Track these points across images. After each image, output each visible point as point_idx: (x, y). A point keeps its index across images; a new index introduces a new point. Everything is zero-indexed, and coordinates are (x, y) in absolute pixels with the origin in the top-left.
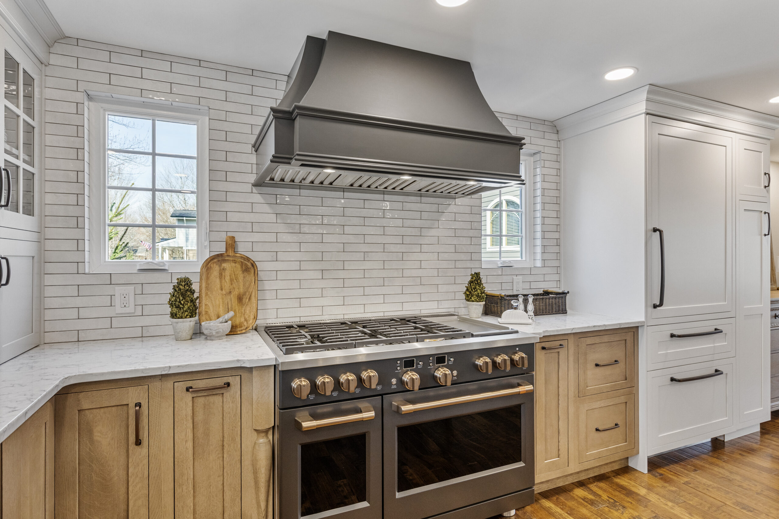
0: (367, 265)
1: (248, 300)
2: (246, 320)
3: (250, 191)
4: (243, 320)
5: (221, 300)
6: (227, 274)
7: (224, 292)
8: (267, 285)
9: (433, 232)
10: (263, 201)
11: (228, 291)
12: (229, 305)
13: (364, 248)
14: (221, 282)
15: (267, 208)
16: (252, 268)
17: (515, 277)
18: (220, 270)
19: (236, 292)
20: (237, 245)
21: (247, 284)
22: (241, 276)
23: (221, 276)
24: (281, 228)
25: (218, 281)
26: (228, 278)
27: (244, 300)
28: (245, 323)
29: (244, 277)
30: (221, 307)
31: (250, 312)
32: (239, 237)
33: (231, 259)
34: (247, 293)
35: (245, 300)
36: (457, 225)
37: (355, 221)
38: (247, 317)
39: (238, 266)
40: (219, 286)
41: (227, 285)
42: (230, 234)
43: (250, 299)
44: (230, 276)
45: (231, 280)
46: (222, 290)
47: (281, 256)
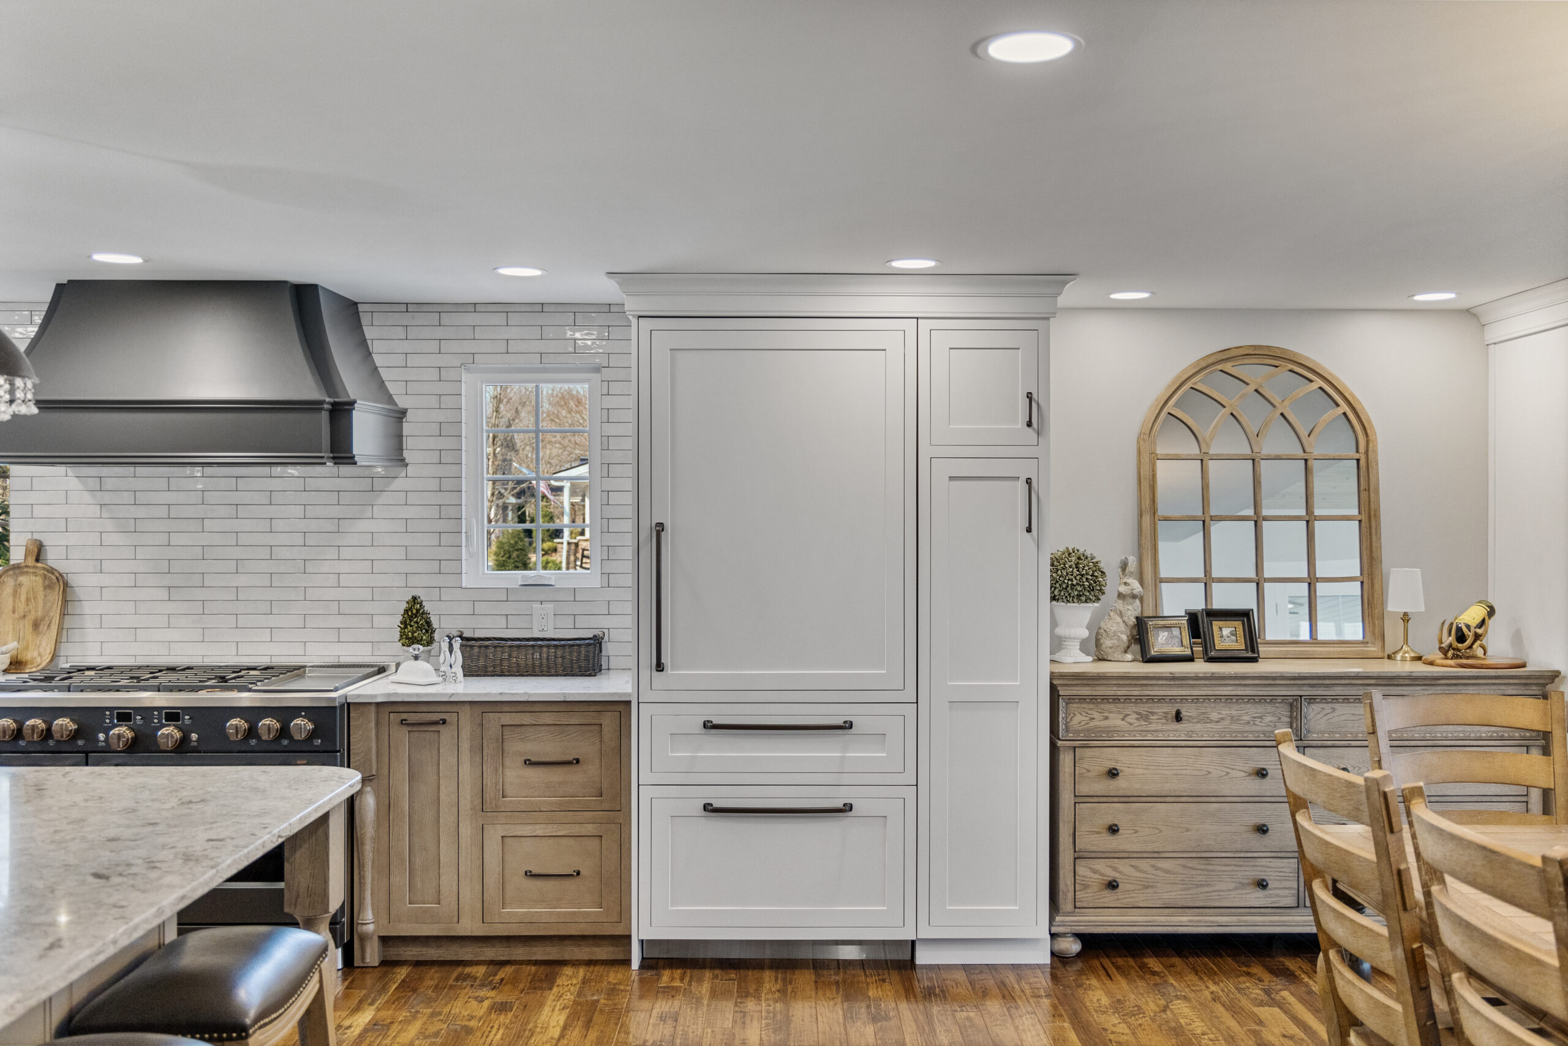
0: (242, 580)
1: (46, 627)
2: (40, 655)
3: (64, 474)
4: (36, 654)
5: (11, 626)
6: (24, 590)
7: (16, 615)
8: (87, 608)
9: (363, 525)
10: (80, 487)
11: (22, 614)
12: (21, 633)
13: (238, 553)
14: (14, 602)
15: (87, 497)
16: (57, 584)
17: (537, 606)
18: (15, 585)
19: (32, 617)
20: (46, 550)
21: (49, 605)
22: (41, 595)
23: (15, 593)
24: (109, 525)
25: (11, 600)
26: (23, 597)
27: (41, 627)
28: (39, 660)
29: (45, 596)
30: (10, 635)
31: (47, 645)
32: (47, 540)
33: (31, 570)
34: (47, 618)
35: (43, 627)
36: (410, 512)
37: (222, 511)
38: (42, 650)
39: (39, 579)
40: (11, 607)
41: (21, 607)
42: (36, 536)
43: (49, 626)
44: (27, 594)
45: (28, 600)
46: (14, 612)
47: (106, 565)
